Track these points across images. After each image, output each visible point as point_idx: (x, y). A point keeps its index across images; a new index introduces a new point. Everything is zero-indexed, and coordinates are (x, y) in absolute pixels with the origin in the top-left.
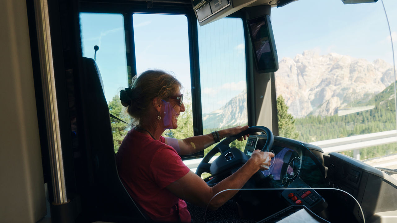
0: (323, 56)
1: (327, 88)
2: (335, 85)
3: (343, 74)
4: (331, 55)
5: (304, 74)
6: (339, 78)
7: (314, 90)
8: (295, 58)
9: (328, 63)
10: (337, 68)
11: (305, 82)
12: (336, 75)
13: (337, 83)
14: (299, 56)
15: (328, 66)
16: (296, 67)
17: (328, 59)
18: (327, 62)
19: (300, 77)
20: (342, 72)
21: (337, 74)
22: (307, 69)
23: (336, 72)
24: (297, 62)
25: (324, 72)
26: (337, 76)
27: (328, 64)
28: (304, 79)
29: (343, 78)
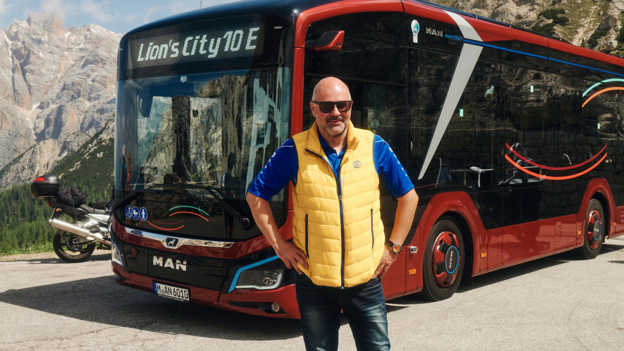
0: (71, 30)
1: (69, 107)
2: (89, 100)
3: (105, 77)
4: (88, 30)
5: (26, 68)
6: (96, 84)
7: (48, 107)
8: (10, 28)
9: (82, 46)
10: (95, 62)
11: (29, 87)
12: (91, 78)
13: (93, 95)
14: (17, 24)
15: (82, 54)
16: (11, 49)
17: (82, 38)
18: (79, 44)
19: (18, 76)
20: (104, 73)
21: (94, 75)
22: (32, 58)
23: (93, 71)
24: (15, 37)
25: (73, 66)
26: (93, 81)
27: (81, 50)
28: (25, 80)
29: (105, 86)
